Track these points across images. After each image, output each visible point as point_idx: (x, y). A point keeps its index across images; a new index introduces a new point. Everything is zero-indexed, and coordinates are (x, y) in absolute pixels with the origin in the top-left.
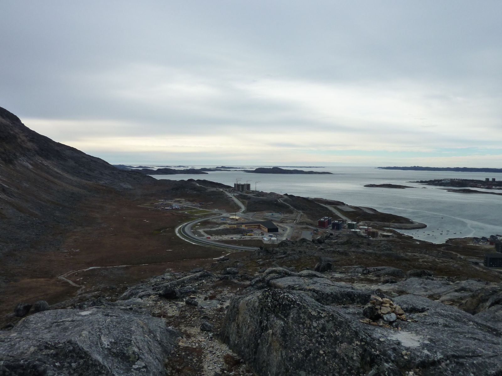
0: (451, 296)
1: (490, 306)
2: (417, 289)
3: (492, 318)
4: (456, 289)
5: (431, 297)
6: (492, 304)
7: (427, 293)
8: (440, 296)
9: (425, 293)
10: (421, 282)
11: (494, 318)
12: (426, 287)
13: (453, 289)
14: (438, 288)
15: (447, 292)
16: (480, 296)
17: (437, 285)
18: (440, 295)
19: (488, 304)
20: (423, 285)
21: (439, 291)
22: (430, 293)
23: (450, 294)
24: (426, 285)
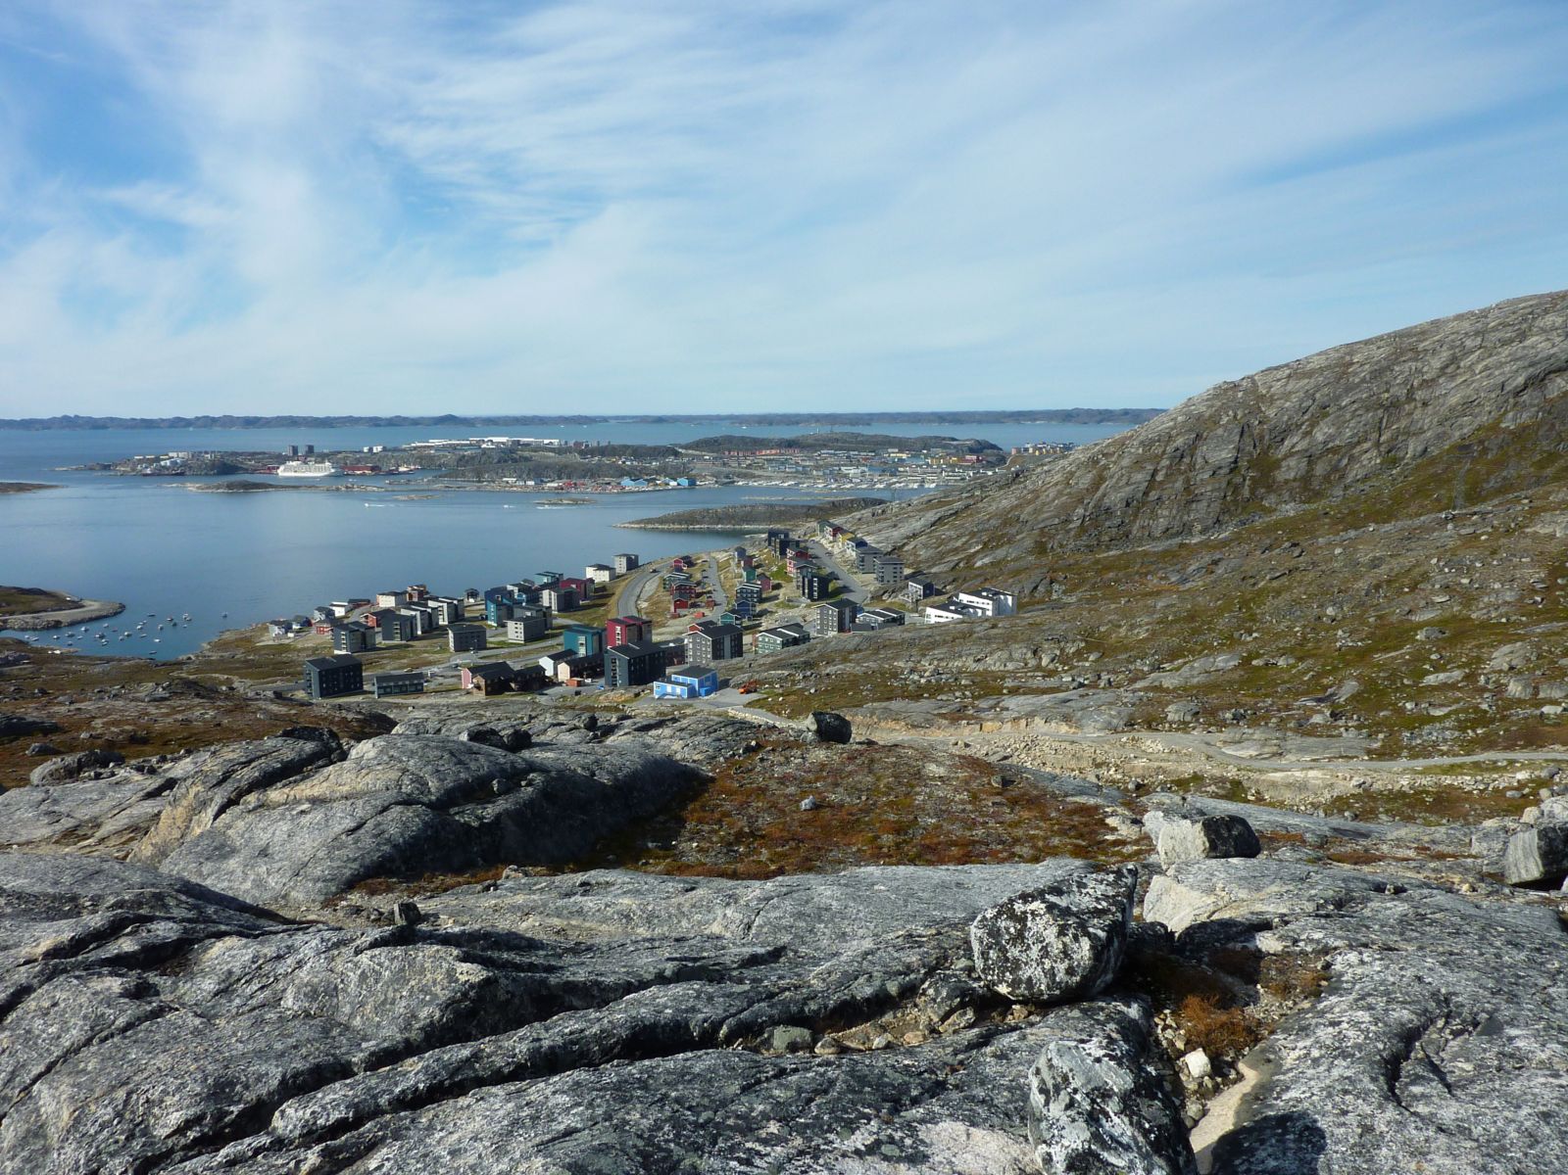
0: (131, 816)
1: (216, 817)
2: (24, 823)
3: (216, 849)
4: (148, 790)
5: (71, 835)
6: (222, 810)
7: (58, 827)
8: (98, 826)
9: (46, 832)
10: (43, 795)
11: (223, 846)
12: (56, 808)
13: (142, 794)
14: (94, 802)
15: (123, 806)
16: (191, 795)
17: (91, 792)
18: (99, 821)
19: (211, 810)
20: (43, 807)
21: (95, 810)
22: (67, 823)
23: (128, 811)
24: (55, 802)
